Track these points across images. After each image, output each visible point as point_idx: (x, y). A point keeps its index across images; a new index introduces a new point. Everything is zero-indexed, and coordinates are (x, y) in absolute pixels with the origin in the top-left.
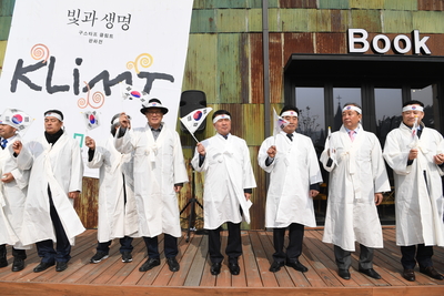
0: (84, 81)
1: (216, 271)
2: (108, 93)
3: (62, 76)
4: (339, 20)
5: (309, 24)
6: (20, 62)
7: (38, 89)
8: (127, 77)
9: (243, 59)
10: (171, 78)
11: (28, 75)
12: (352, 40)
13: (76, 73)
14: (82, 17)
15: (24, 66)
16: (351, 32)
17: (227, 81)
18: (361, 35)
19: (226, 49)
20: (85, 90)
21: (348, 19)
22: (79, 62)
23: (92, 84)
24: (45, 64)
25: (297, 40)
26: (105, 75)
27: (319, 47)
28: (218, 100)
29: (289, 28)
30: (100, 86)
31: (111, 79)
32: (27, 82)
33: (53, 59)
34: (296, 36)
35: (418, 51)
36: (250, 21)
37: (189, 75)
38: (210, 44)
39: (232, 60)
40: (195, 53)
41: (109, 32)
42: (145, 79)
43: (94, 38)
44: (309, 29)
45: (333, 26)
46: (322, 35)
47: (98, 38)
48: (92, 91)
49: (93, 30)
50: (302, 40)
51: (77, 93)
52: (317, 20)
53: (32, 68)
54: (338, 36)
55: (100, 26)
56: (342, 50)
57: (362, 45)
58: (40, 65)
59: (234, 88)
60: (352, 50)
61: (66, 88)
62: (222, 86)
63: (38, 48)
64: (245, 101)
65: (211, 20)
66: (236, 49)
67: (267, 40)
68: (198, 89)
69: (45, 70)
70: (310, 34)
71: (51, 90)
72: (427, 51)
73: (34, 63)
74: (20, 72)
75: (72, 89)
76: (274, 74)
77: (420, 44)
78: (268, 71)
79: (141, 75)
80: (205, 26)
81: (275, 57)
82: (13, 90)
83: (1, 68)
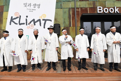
0: (28, 22)
1: (64, 70)
2: (35, 25)
3: (23, 20)
4: (95, 4)
5: (87, 5)
6: (12, 17)
7: (17, 24)
8: (39, 20)
9: (70, 15)
10: (51, 21)
11: (14, 20)
12: (98, 9)
13: (26, 20)
14: (27, 5)
15: (13, 18)
16: (98, 7)
17: (65, 21)
18: (101, 8)
19: (65, 12)
20: (29, 24)
21: (97, 4)
22: (27, 17)
23: (30, 22)
24: (18, 18)
25: (84, 10)
26: (34, 20)
27: (90, 12)
28: (63, 26)
29: (81, 6)
30: (32, 23)
31: (35, 21)
32: (14, 22)
33: (20, 16)
34: (83, 9)
35: (116, 12)
36: (71, 5)
37: (55, 19)
38: (61, 11)
39: (67, 15)
40: (57, 14)
41: (34, 9)
42: (44, 21)
43: (31, 10)
44: (87, 7)
45: (93, 6)
46: (90, 8)
47: (32, 10)
48: (31, 24)
49: (30, 8)
50: (85, 10)
51: (27, 25)
52: (89, 4)
53: (15, 19)
54: (94, 8)
55: (32, 7)
56: (96, 12)
57: (101, 11)
58: (17, 18)
59: (67, 23)
60: (98, 12)
61: (24, 24)
62: (64, 22)
63: (16, 13)
64: (70, 26)
65: (61, 5)
66: (68, 12)
67: (76, 10)
68: (58, 23)
69: (18, 19)
70: (87, 8)
71: (20, 24)
72: (118, 12)
73: (15, 17)
74: (12, 20)
75: (25, 24)
76: (78, 19)
77: (116, 10)
78: (76, 18)
79: (43, 20)
80: (59, 6)
81: (78, 14)
82: (10, 24)
83: (7, 19)
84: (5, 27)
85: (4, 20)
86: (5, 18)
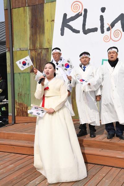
0: (107, 24)
6: (65, 15)
7: (78, 32)
11: (71, 23)
13: (102, 18)
15: (68, 17)
20: (108, 29)
22: (103, 10)
23: (113, 25)
24: (81, 15)
26: (122, 16)
32: (71, 28)
33: (86, 11)
48: (113, 30)
51: (103, 32)
53: (73, 19)
58: (78, 16)
61: (95, 30)
63: (75, 4)
69: (81, 18)
71: (86, 32)
73: (74, 14)
74: (66, 22)
75: (99, 29)
82: (62, 34)
83: (53, 21)
84: (50, 42)
85: (47, 25)
86: (50, 20)
